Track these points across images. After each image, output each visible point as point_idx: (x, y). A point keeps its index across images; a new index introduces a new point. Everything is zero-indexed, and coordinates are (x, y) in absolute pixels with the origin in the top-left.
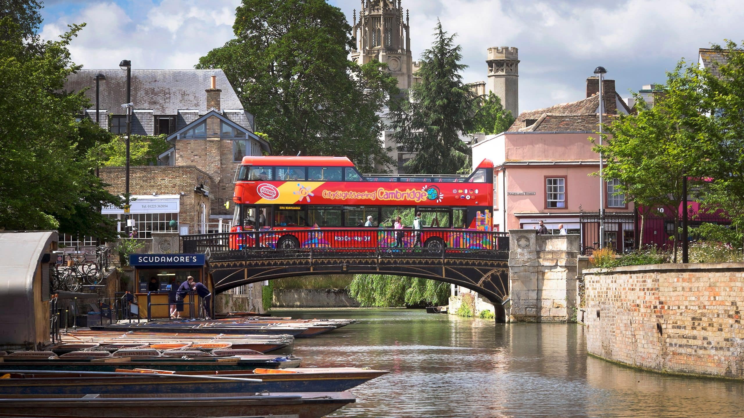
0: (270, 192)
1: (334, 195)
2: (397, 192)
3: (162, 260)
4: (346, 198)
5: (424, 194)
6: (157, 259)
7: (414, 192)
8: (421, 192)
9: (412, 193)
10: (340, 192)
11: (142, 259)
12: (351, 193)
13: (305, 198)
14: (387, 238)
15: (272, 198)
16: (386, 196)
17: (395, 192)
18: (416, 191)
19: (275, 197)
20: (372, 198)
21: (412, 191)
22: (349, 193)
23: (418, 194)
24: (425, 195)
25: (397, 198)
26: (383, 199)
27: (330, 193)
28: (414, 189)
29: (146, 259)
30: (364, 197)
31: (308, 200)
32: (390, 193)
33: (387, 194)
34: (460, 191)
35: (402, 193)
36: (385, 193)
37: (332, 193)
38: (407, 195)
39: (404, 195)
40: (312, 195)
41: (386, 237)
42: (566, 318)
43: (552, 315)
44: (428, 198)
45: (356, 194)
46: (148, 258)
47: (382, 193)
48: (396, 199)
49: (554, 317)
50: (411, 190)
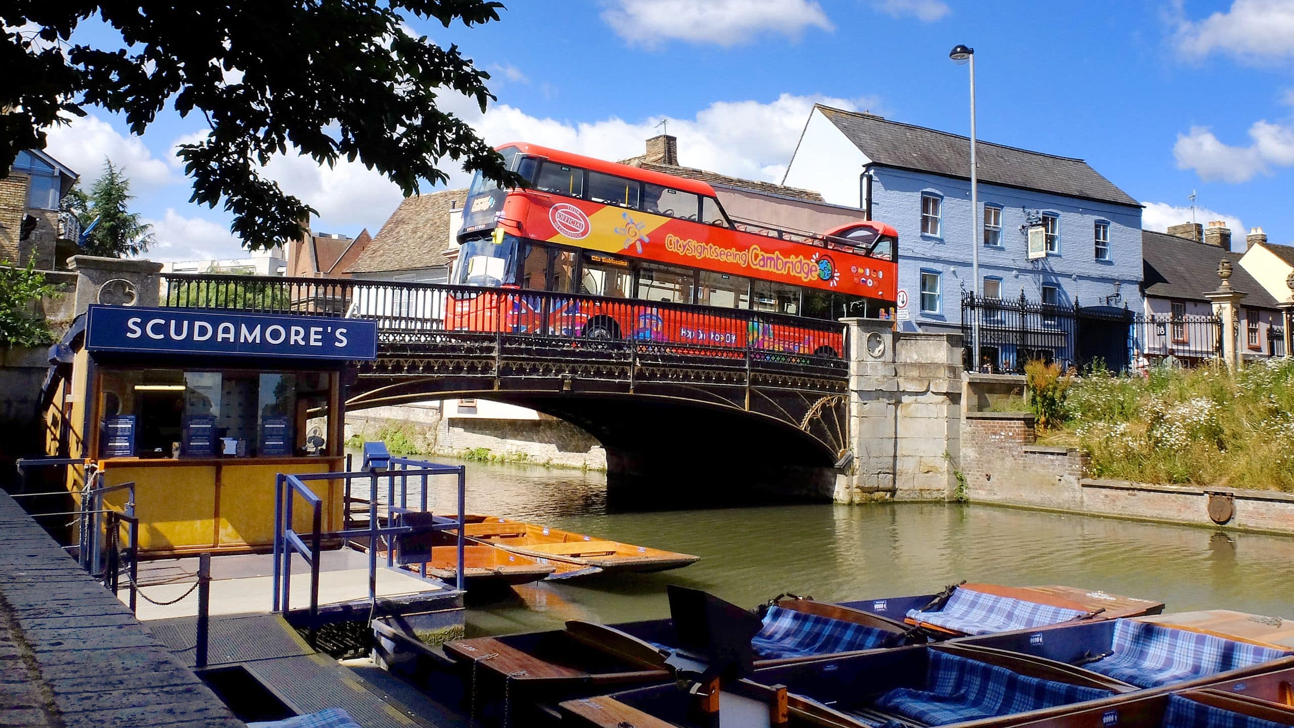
0: (573, 223)
1: (684, 247)
2: (778, 258)
3: (220, 336)
4: (703, 256)
5: (814, 269)
6: (203, 331)
7: (800, 262)
8: (811, 265)
9: (798, 264)
10: (694, 243)
11: (142, 326)
12: (711, 248)
13: (633, 246)
14: (763, 339)
15: (577, 236)
16: (762, 263)
17: (774, 256)
18: (804, 261)
19: (584, 234)
20: (741, 263)
21: (798, 259)
22: (708, 247)
23: (806, 266)
24: (816, 271)
25: (778, 269)
26: (758, 267)
27: (678, 242)
28: (801, 257)
29: (156, 329)
30: (730, 260)
31: (639, 249)
32: (768, 258)
33: (763, 259)
34: (861, 271)
35: (785, 260)
36: (761, 257)
37: (681, 242)
38: (791, 265)
39: (788, 265)
40: (647, 240)
41: (761, 337)
42: (946, 493)
43: (918, 486)
44: (819, 275)
45: (719, 250)
46: (168, 325)
47: (757, 256)
48: (775, 271)
49: (921, 490)
50: (797, 257)
